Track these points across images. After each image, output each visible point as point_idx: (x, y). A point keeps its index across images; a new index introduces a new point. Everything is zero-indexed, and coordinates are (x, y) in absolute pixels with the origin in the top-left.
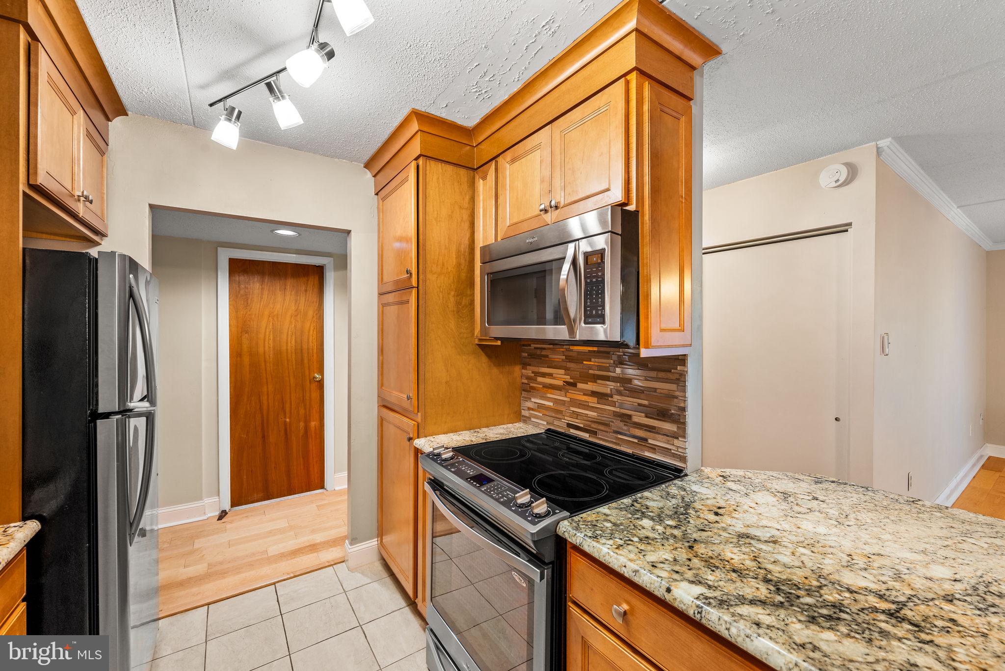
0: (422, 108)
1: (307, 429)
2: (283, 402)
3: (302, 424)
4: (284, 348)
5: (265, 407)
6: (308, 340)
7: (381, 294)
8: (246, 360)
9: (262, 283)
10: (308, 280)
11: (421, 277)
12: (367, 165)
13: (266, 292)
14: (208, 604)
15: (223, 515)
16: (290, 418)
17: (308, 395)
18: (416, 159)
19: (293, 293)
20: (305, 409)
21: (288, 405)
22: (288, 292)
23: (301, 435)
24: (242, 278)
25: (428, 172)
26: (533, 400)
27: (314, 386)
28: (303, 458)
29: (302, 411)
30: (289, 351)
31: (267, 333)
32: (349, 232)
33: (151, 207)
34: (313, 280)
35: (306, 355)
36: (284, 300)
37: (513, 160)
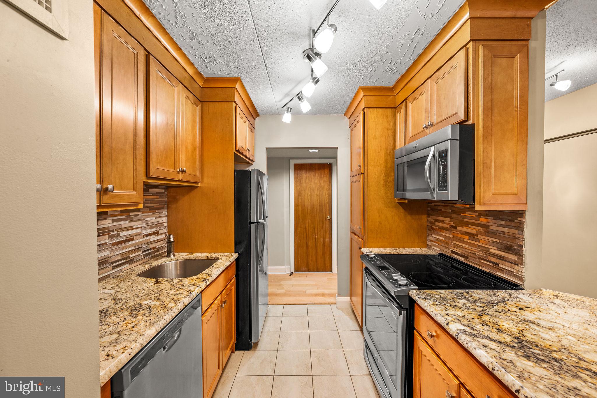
0: (364, 84)
1: (324, 241)
2: (314, 227)
3: (322, 239)
4: (315, 203)
5: (307, 230)
6: (325, 199)
7: (351, 177)
8: (300, 208)
9: (306, 173)
10: (325, 171)
11: (366, 168)
12: (345, 114)
13: (307, 178)
14: (284, 304)
15: (291, 274)
16: (317, 236)
17: (325, 225)
18: (363, 110)
19: (318, 177)
20: (323, 232)
21: (316, 230)
22: (316, 178)
23: (322, 244)
24: (298, 172)
25: (369, 115)
26: (433, 236)
27: (327, 221)
28: (323, 255)
29: (322, 233)
30: (317, 204)
31: (308, 196)
32: (337, 148)
33: (266, 148)
34: (327, 171)
35: (324, 206)
36: (315, 181)
37: (413, 101)
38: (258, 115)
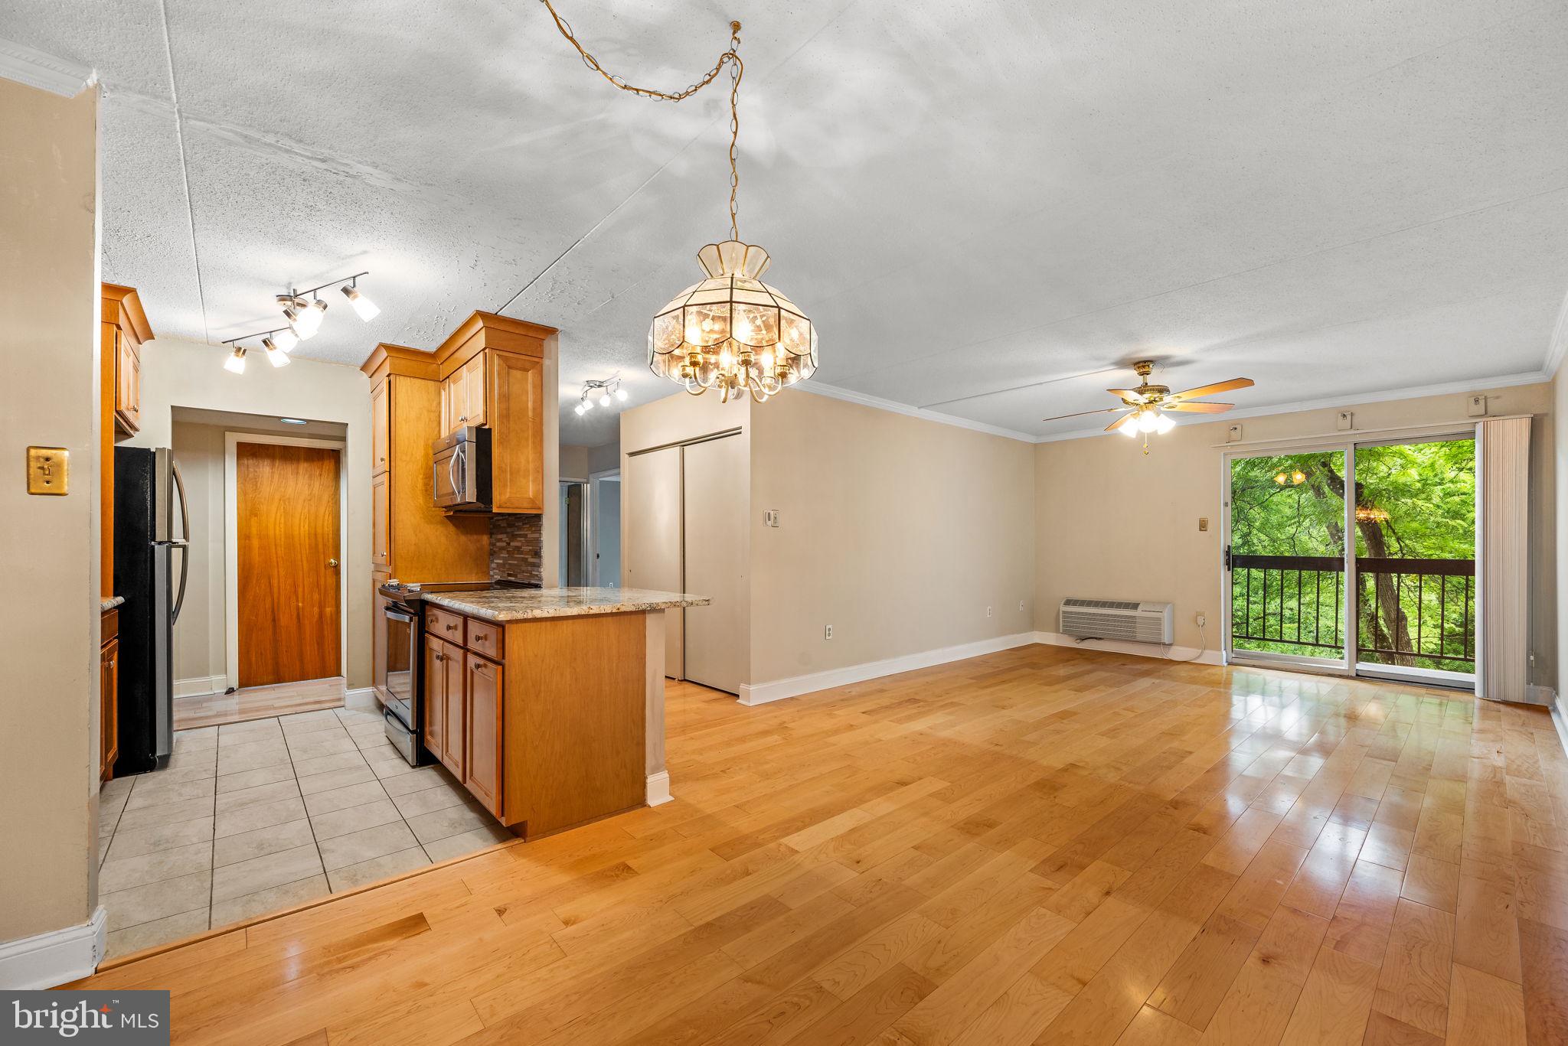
0: (388, 341)
1: (321, 615)
2: (295, 586)
3: (316, 610)
4: (296, 533)
5: (275, 590)
6: (323, 525)
7: (374, 477)
8: (255, 543)
9: (273, 466)
10: (322, 464)
11: (392, 464)
12: (364, 368)
13: (276, 476)
14: (219, 725)
15: (230, 692)
16: (303, 603)
17: (323, 579)
18: (389, 376)
19: (307, 476)
20: (320, 594)
21: (300, 590)
22: (300, 477)
23: (315, 620)
24: (251, 462)
25: (397, 385)
27: (330, 571)
28: (318, 644)
29: (316, 596)
30: (302, 535)
31: (278, 517)
32: (347, 424)
33: (173, 407)
34: (329, 465)
35: (320, 540)
36: (297, 484)
37: (455, 382)
38: (150, 336)
